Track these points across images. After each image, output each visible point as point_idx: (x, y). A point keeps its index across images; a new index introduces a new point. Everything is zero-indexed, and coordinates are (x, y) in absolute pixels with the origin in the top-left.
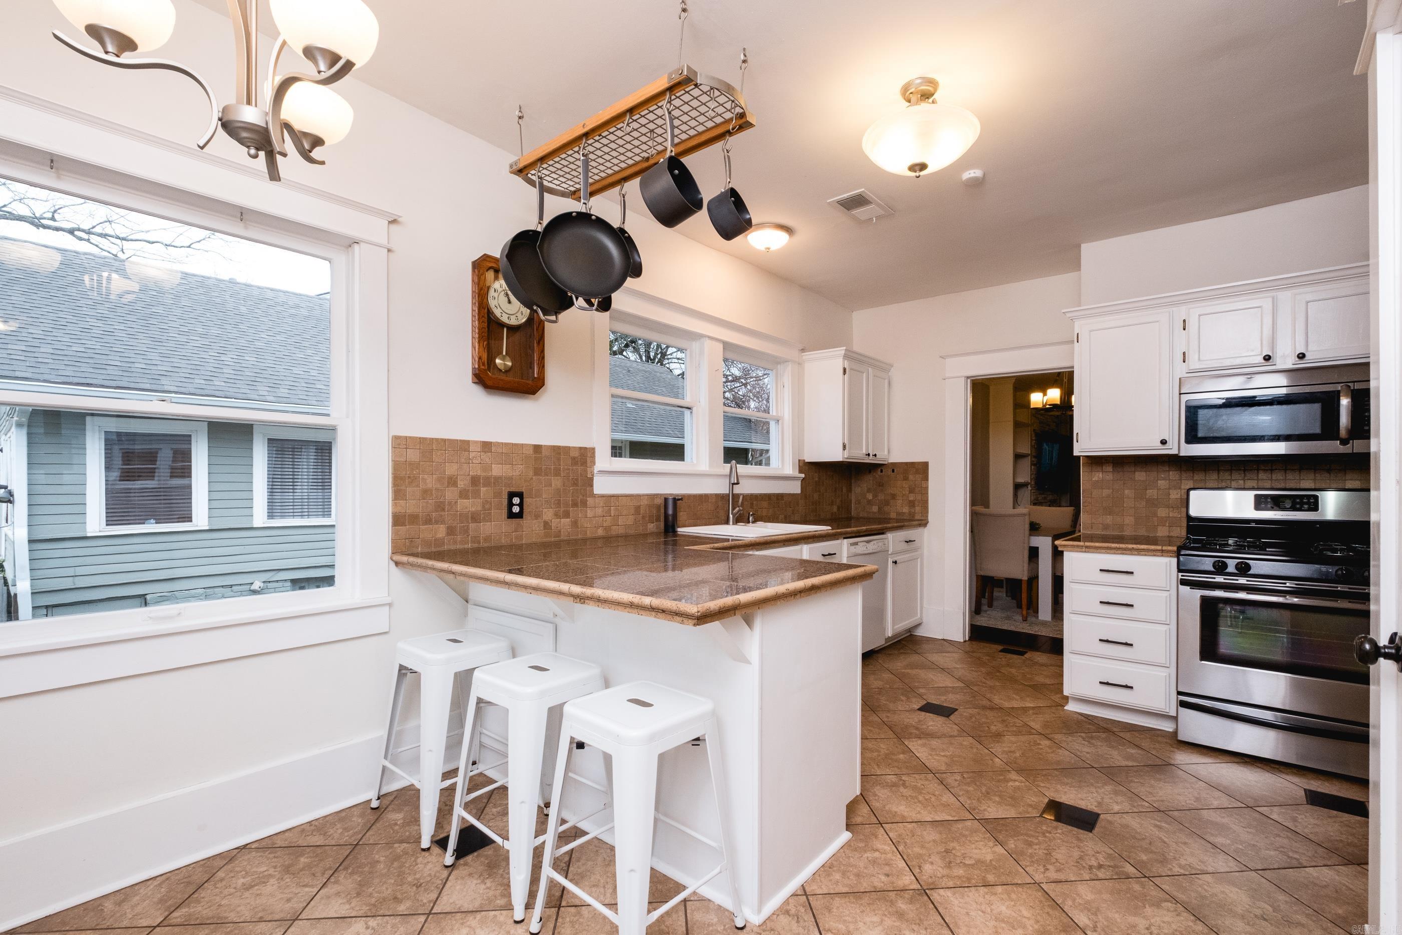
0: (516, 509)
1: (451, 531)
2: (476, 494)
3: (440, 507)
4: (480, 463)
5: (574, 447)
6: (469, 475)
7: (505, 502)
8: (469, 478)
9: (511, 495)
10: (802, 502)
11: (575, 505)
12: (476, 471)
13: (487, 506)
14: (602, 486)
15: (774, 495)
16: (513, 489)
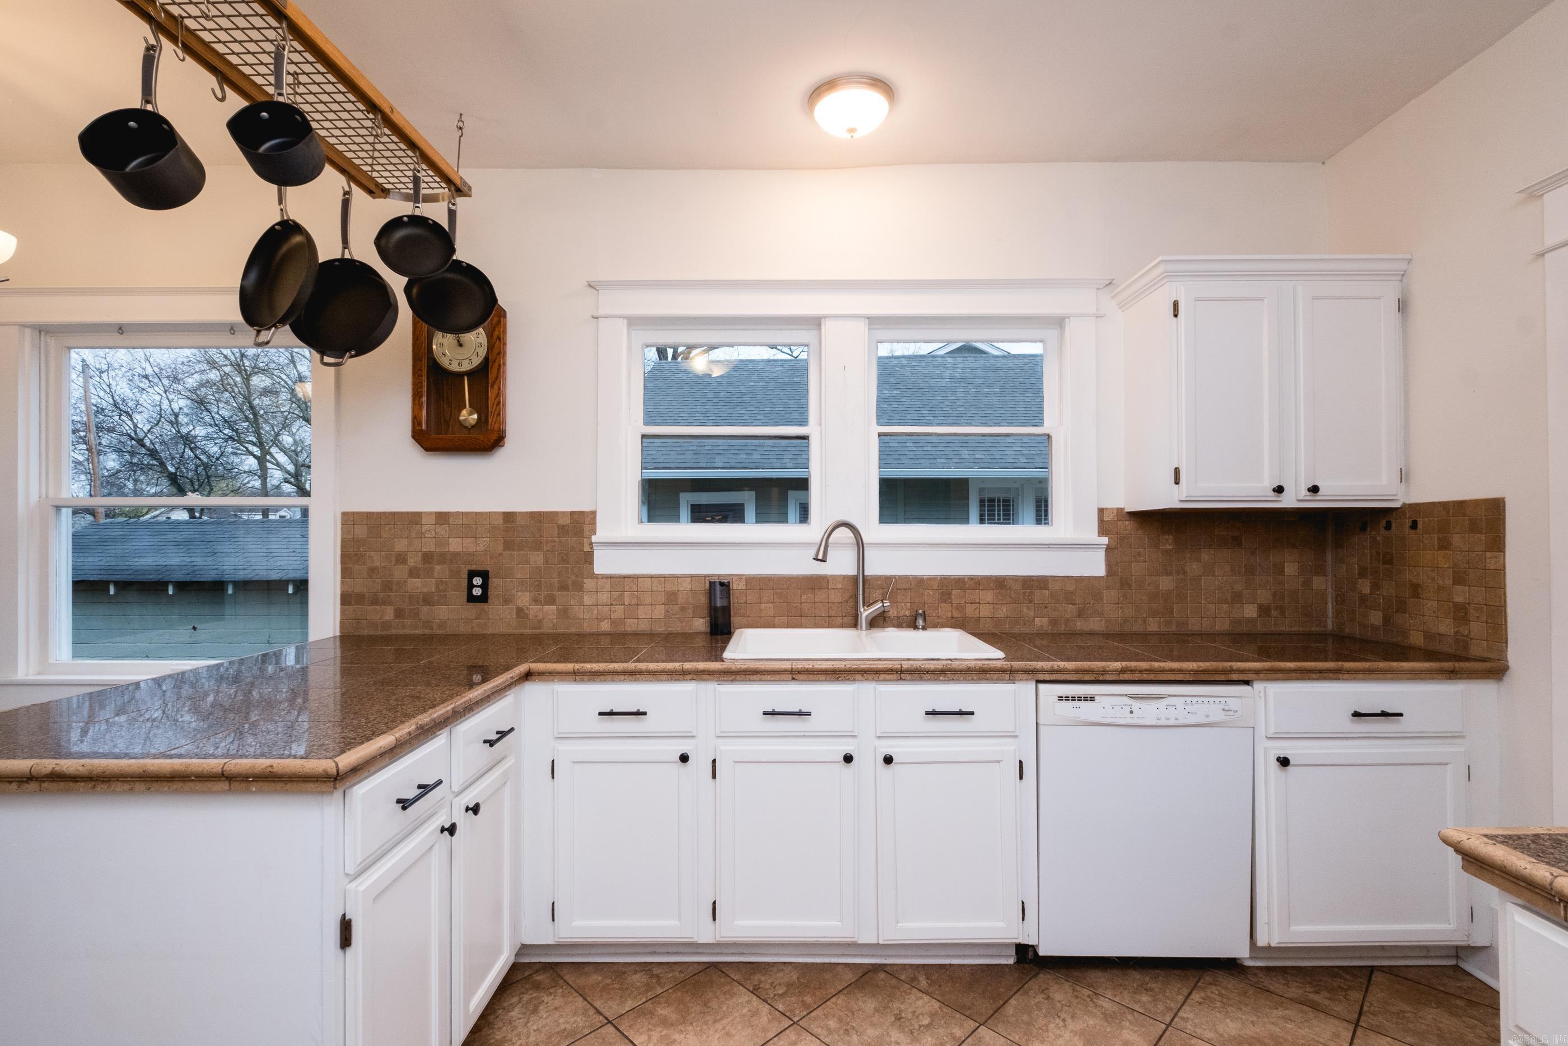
0: (477, 592)
1: (399, 613)
2: (430, 573)
3: (387, 586)
4: (435, 538)
5: (563, 512)
6: (421, 551)
7: (465, 583)
8: (420, 554)
9: (472, 574)
10: (1110, 595)
11: (563, 587)
12: (430, 547)
13: (441, 587)
14: (604, 563)
15: (1015, 579)
16: (473, 568)
